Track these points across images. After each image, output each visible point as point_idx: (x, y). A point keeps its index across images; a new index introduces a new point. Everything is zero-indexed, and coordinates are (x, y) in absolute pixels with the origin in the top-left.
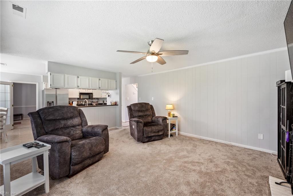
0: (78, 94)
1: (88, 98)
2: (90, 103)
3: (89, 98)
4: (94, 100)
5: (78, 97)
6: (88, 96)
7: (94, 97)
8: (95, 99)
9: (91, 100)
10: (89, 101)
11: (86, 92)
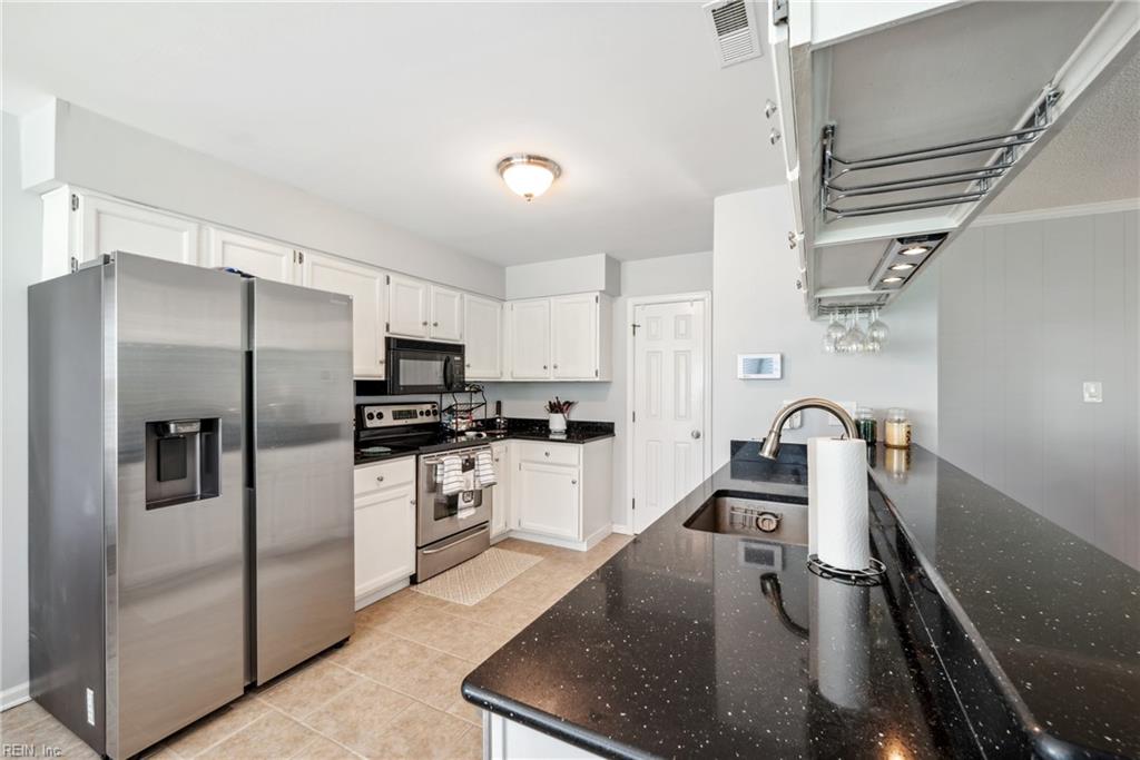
2: (437, 419)
6: (440, 365)
7: (470, 375)
8: (473, 387)
11: (428, 338)
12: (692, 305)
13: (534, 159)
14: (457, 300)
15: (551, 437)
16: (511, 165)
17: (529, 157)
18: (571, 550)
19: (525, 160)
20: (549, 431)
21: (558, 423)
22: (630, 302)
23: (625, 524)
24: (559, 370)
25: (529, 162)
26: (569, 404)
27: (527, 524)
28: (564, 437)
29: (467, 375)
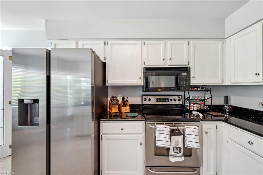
0: (141, 74)
1: (173, 85)
2: (180, 103)
3: (178, 87)
4: (192, 95)
5: (141, 82)
6: (173, 78)
7: (194, 82)
8: (195, 88)
9: (182, 93)
10: (177, 98)
11: (167, 66)
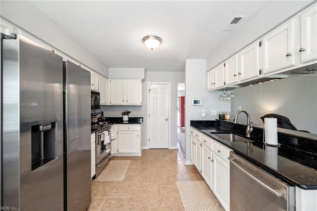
12: (166, 85)
13: (157, 38)
14: (97, 77)
15: (123, 122)
16: (149, 38)
17: (155, 37)
18: (137, 156)
19: (154, 37)
20: (123, 121)
21: (126, 118)
22: (148, 83)
23: (147, 146)
24: (128, 102)
25: (155, 38)
26: (129, 112)
27: (120, 151)
28: (128, 122)
29: (100, 103)
